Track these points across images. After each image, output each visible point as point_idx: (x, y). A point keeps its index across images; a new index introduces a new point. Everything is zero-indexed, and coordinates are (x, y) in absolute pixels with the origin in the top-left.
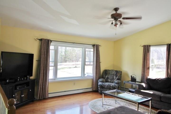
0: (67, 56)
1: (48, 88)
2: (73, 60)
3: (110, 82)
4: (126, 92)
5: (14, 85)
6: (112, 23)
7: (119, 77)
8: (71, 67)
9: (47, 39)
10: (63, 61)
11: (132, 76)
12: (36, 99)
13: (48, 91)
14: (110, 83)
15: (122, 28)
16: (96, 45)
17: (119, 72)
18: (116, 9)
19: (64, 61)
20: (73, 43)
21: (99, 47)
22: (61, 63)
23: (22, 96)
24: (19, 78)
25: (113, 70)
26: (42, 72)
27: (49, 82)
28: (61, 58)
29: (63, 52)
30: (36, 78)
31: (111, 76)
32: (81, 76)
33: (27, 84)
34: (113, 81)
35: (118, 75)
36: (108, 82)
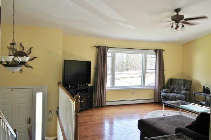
0: (129, 63)
1: (105, 96)
2: (136, 68)
3: (177, 93)
4: (192, 103)
5: (74, 90)
6: (172, 27)
7: (188, 88)
8: (134, 76)
9: (104, 46)
10: (124, 70)
11: (205, 86)
12: (94, 106)
13: (105, 99)
14: (175, 94)
15: (185, 31)
16: (158, 50)
17: (188, 81)
18: (177, 10)
19: (126, 69)
20: (132, 49)
21: (162, 52)
22: (122, 71)
23: (82, 101)
24: (78, 84)
25: (180, 79)
26: (99, 79)
27: (107, 90)
28: (122, 65)
29: (125, 58)
30: (94, 86)
31: (178, 86)
32: (142, 85)
33: (86, 90)
34: (180, 92)
35: (187, 85)
36: (174, 92)
